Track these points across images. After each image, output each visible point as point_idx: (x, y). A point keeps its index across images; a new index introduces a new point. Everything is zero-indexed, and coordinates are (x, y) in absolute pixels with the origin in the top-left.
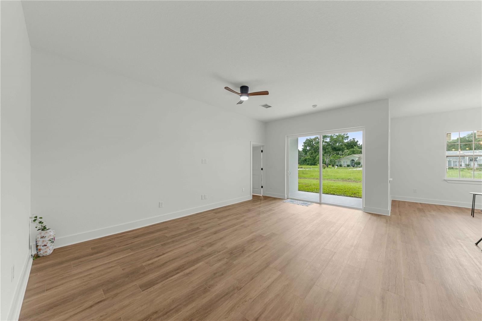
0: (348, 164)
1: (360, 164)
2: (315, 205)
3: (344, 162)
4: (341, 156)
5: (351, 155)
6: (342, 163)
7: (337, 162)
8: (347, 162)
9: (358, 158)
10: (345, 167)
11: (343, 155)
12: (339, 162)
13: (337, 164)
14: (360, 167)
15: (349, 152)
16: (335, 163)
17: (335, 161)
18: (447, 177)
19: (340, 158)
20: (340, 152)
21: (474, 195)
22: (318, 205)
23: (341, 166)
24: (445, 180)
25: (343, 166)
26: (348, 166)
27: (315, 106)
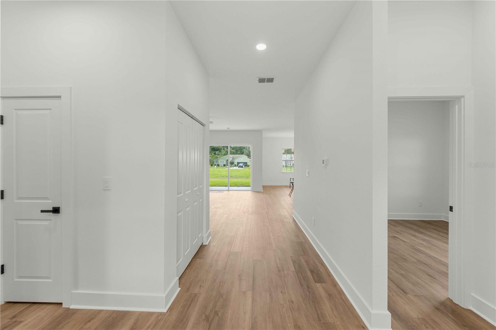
0: (224, 164)
1: (233, 164)
2: (225, 192)
3: (221, 162)
4: (218, 156)
5: (226, 155)
6: (220, 163)
7: (215, 162)
8: (223, 162)
9: (232, 158)
10: (222, 166)
11: (219, 155)
12: (216, 162)
13: (215, 163)
14: (233, 167)
15: (224, 152)
16: (213, 163)
17: (213, 161)
18: (283, 171)
19: (217, 158)
20: (217, 152)
21: (291, 178)
22: (227, 191)
23: (218, 165)
24: (282, 173)
25: (220, 165)
26: (224, 165)
27: (228, 128)
